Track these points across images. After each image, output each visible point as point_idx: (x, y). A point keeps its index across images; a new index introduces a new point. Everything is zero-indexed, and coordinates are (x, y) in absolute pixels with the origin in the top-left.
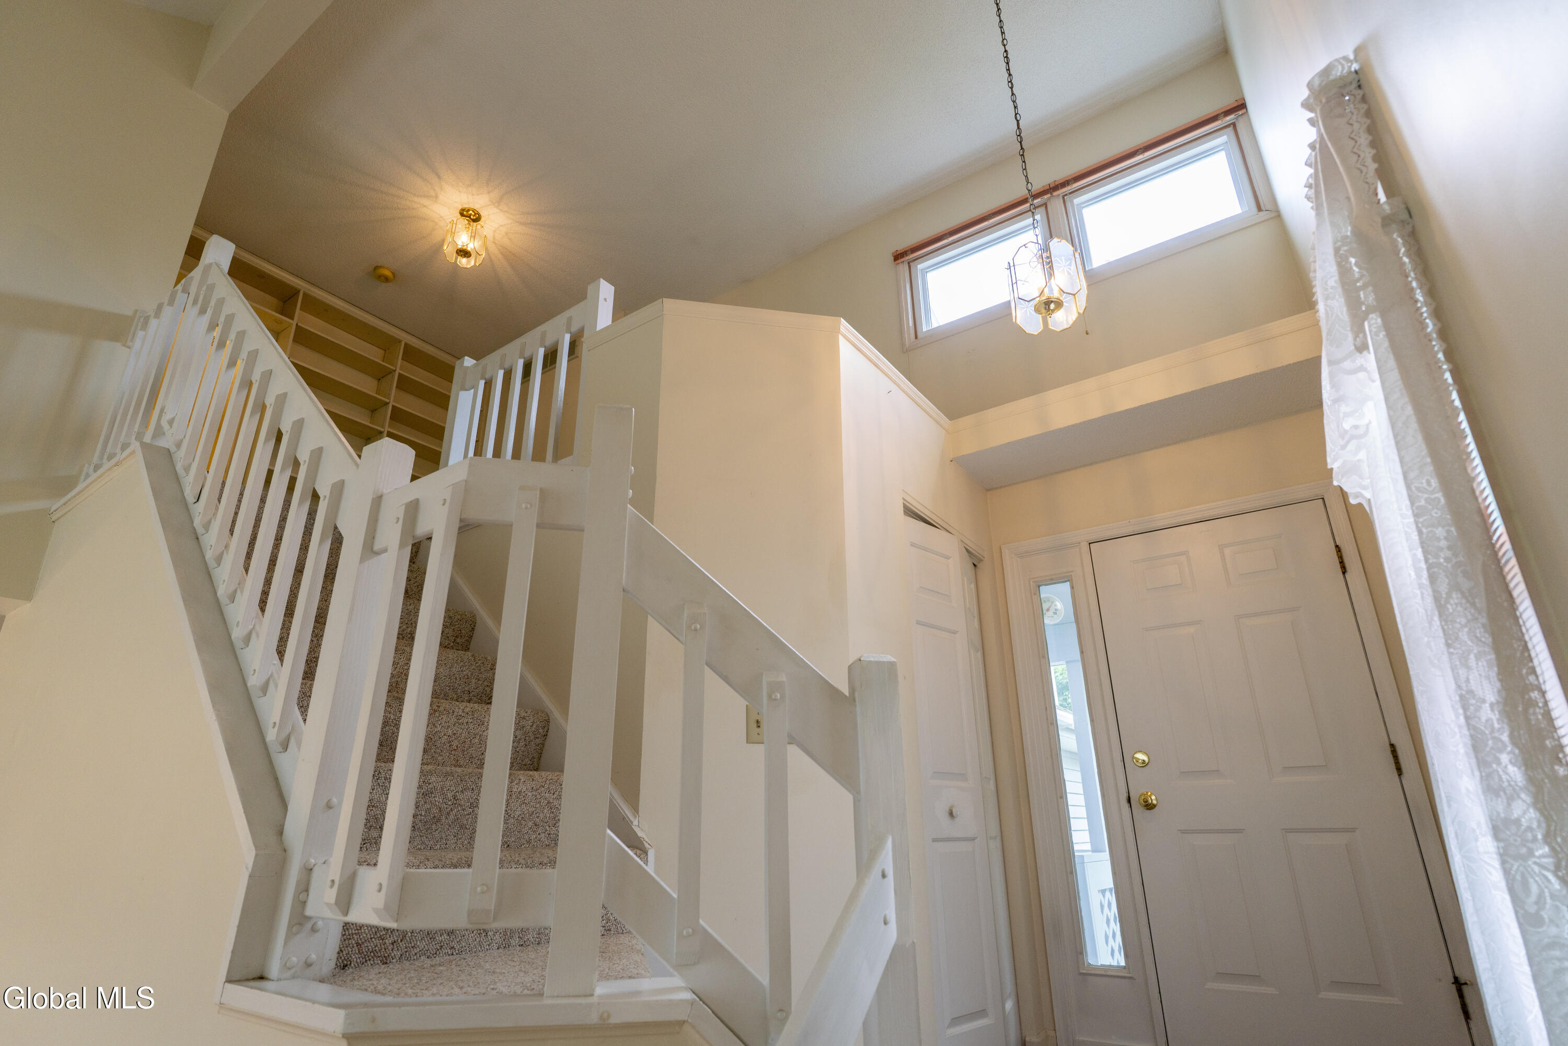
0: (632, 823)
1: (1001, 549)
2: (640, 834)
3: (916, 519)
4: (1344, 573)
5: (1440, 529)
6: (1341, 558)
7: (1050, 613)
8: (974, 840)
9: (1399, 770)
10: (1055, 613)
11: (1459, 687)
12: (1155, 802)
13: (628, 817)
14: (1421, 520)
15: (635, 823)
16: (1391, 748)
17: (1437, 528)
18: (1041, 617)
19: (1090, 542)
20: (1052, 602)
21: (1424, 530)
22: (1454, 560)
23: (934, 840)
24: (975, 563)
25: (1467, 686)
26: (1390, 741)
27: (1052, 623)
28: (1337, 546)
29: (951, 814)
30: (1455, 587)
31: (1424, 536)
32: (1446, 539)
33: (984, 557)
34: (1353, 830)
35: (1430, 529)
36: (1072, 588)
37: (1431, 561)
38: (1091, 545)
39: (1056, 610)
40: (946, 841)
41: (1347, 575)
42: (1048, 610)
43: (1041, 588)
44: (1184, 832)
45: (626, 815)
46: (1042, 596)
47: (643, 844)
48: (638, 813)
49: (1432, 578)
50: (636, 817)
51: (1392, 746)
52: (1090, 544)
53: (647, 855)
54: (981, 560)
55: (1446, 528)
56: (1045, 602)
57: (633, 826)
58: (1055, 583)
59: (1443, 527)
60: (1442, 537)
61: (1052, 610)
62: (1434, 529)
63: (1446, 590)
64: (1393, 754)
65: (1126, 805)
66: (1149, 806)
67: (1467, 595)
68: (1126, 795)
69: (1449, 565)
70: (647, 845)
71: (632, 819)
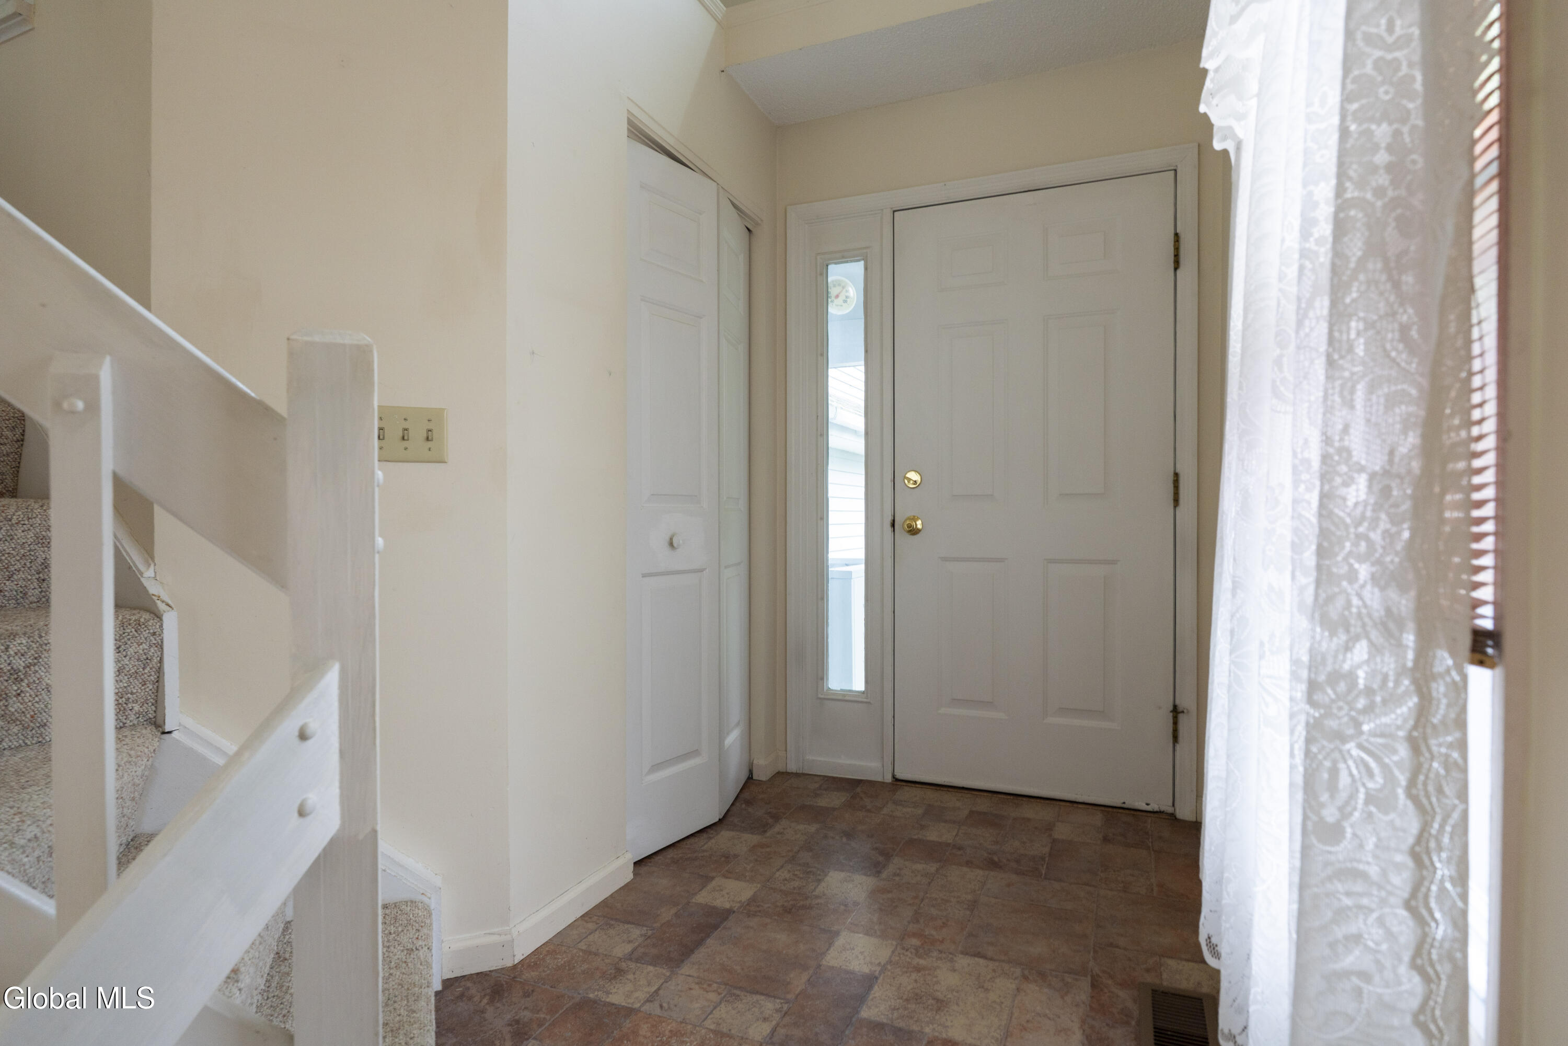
0: (141, 574)
1: (786, 210)
2: (153, 588)
3: (656, 151)
4: (1176, 269)
5: (1384, 126)
6: (1177, 249)
7: (837, 301)
8: (702, 571)
9: (1176, 501)
10: (845, 301)
11: (1327, 440)
12: (919, 526)
13: (136, 566)
14: (1355, 106)
15: (150, 573)
16: (1174, 477)
17: (1379, 125)
18: (825, 304)
19: (894, 209)
20: (843, 288)
21: (1353, 127)
22: (1390, 193)
23: (644, 576)
24: (749, 227)
25: (1341, 440)
26: (1175, 470)
27: (840, 313)
28: (1176, 235)
29: (671, 544)
30: (1374, 248)
31: (1351, 142)
32: (1389, 149)
33: (762, 220)
34: (1114, 562)
35: (1365, 126)
36: (866, 269)
37: (1348, 195)
38: (896, 213)
39: (847, 297)
40: (664, 575)
41: (1178, 272)
42: (837, 296)
43: (830, 267)
44: (945, 559)
45: (134, 562)
46: (830, 279)
47: (155, 604)
48: (152, 558)
49: (1340, 228)
50: (149, 566)
51: (1176, 475)
52: (894, 211)
53: (161, 620)
54: (757, 224)
55: (1395, 126)
56: (834, 286)
57: (142, 579)
58: (847, 262)
59: (1390, 124)
60: (1383, 145)
61: (842, 298)
62: (1374, 127)
63: (1359, 253)
64: (1174, 484)
65: (890, 529)
66: (913, 531)
67: (1392, 265)
68: (890, 519)
69: (1379, 204)
70: (162, 606)
71: (142, 567)
